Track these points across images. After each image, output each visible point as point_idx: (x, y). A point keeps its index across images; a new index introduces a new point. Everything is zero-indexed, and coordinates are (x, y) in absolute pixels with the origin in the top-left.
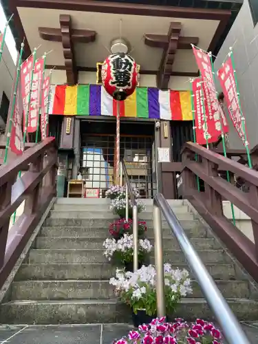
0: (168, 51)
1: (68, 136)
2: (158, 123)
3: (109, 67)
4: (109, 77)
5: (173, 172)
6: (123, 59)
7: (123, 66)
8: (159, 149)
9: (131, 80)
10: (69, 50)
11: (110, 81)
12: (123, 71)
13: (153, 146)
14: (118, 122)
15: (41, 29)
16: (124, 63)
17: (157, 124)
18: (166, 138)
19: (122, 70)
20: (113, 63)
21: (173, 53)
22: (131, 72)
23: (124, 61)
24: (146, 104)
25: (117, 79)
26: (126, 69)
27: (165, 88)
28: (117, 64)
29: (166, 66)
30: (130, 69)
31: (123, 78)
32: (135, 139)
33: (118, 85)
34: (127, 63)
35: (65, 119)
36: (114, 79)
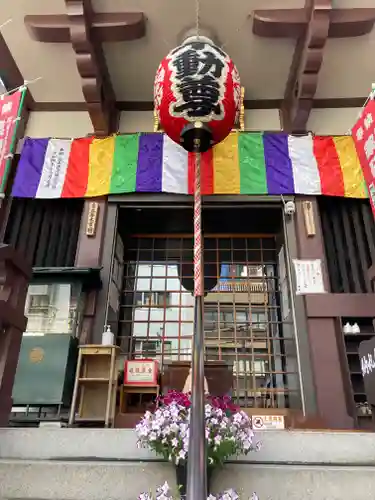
0: (308, 42)
1: (91, 240)
2: (291, 203)
3: (168, 74)
4: (168, 98)
5: (334, 318)
6: (199, 52)
7: (201, 66)
8: (295, 262)
9: (221, 98)
10: (89, 56)
11: (172, 106)
12: (200, 77)
13: (281, 255)
14: (197, 206)
15: (28, 19)
16: (203, 61)
17: (289, 206)
18: (311, 236)
19: (197, 77)
20: (176, 63)
21: (318, 44)
22: (222, 81)
23: (203, 56)
24: (260, 165)
25: (186, 98)
26: (209, 73)
27: (300, 132)
28: (187, 65)
29: (302, 79)
30: (218, 74)
31: (201, 96)
32: (239, 243)
33: (190, 114)
34: (211, 60)
35: (86, 204)
36: (180, 101)
